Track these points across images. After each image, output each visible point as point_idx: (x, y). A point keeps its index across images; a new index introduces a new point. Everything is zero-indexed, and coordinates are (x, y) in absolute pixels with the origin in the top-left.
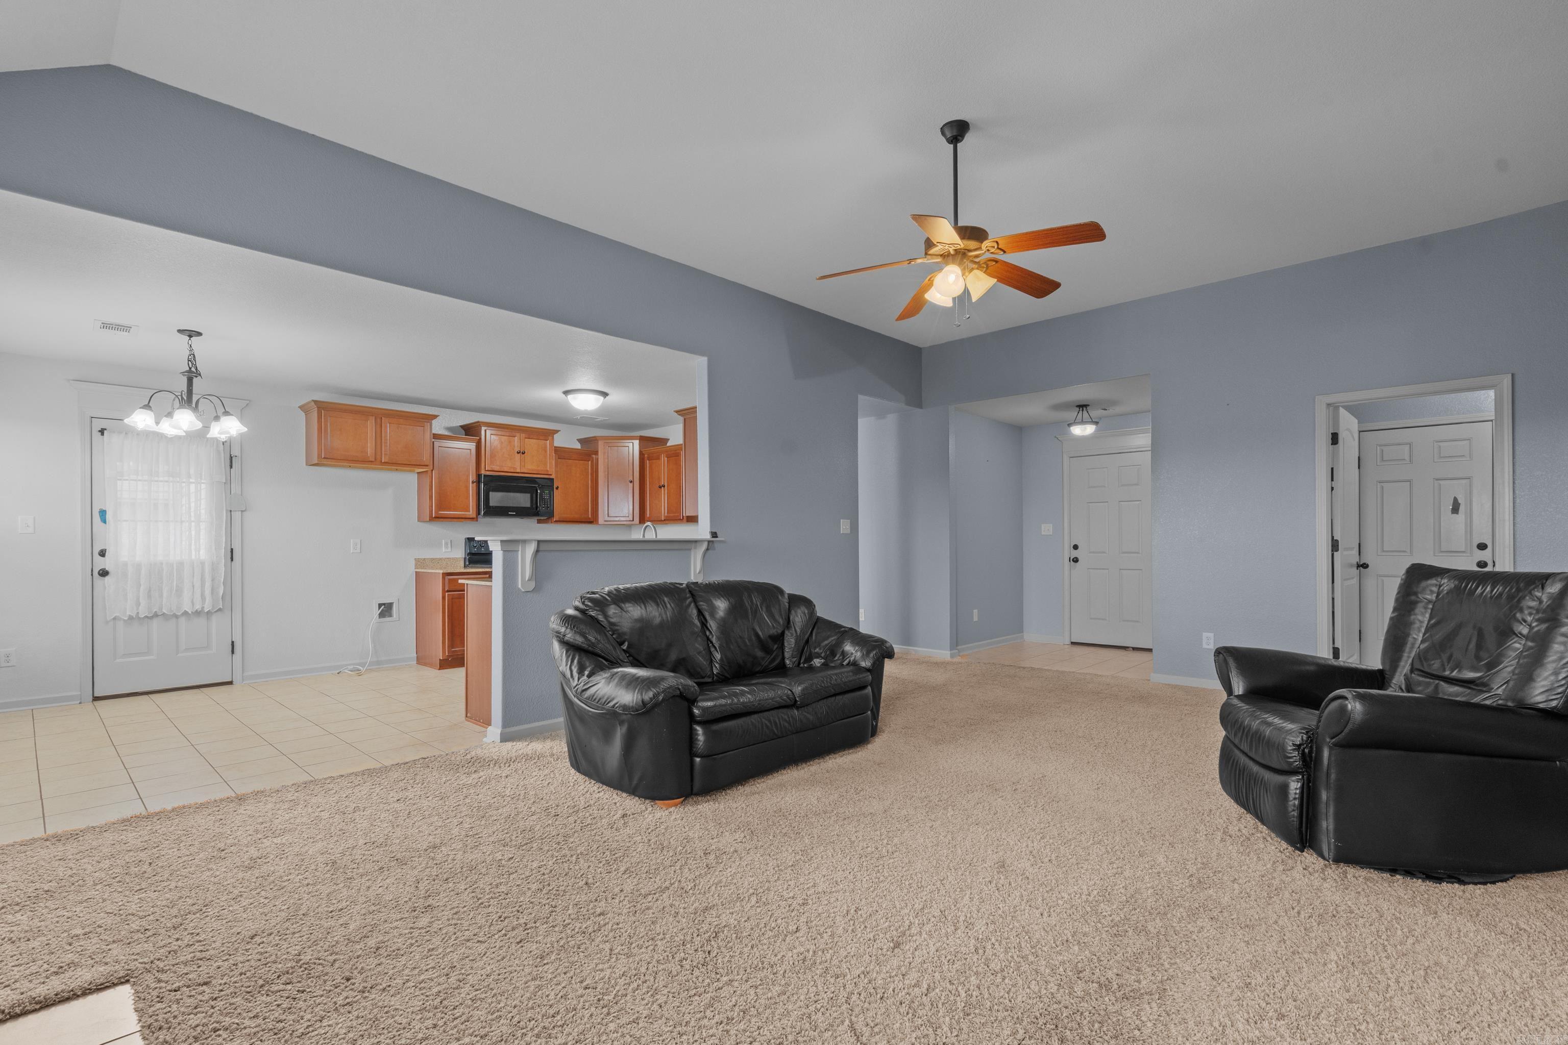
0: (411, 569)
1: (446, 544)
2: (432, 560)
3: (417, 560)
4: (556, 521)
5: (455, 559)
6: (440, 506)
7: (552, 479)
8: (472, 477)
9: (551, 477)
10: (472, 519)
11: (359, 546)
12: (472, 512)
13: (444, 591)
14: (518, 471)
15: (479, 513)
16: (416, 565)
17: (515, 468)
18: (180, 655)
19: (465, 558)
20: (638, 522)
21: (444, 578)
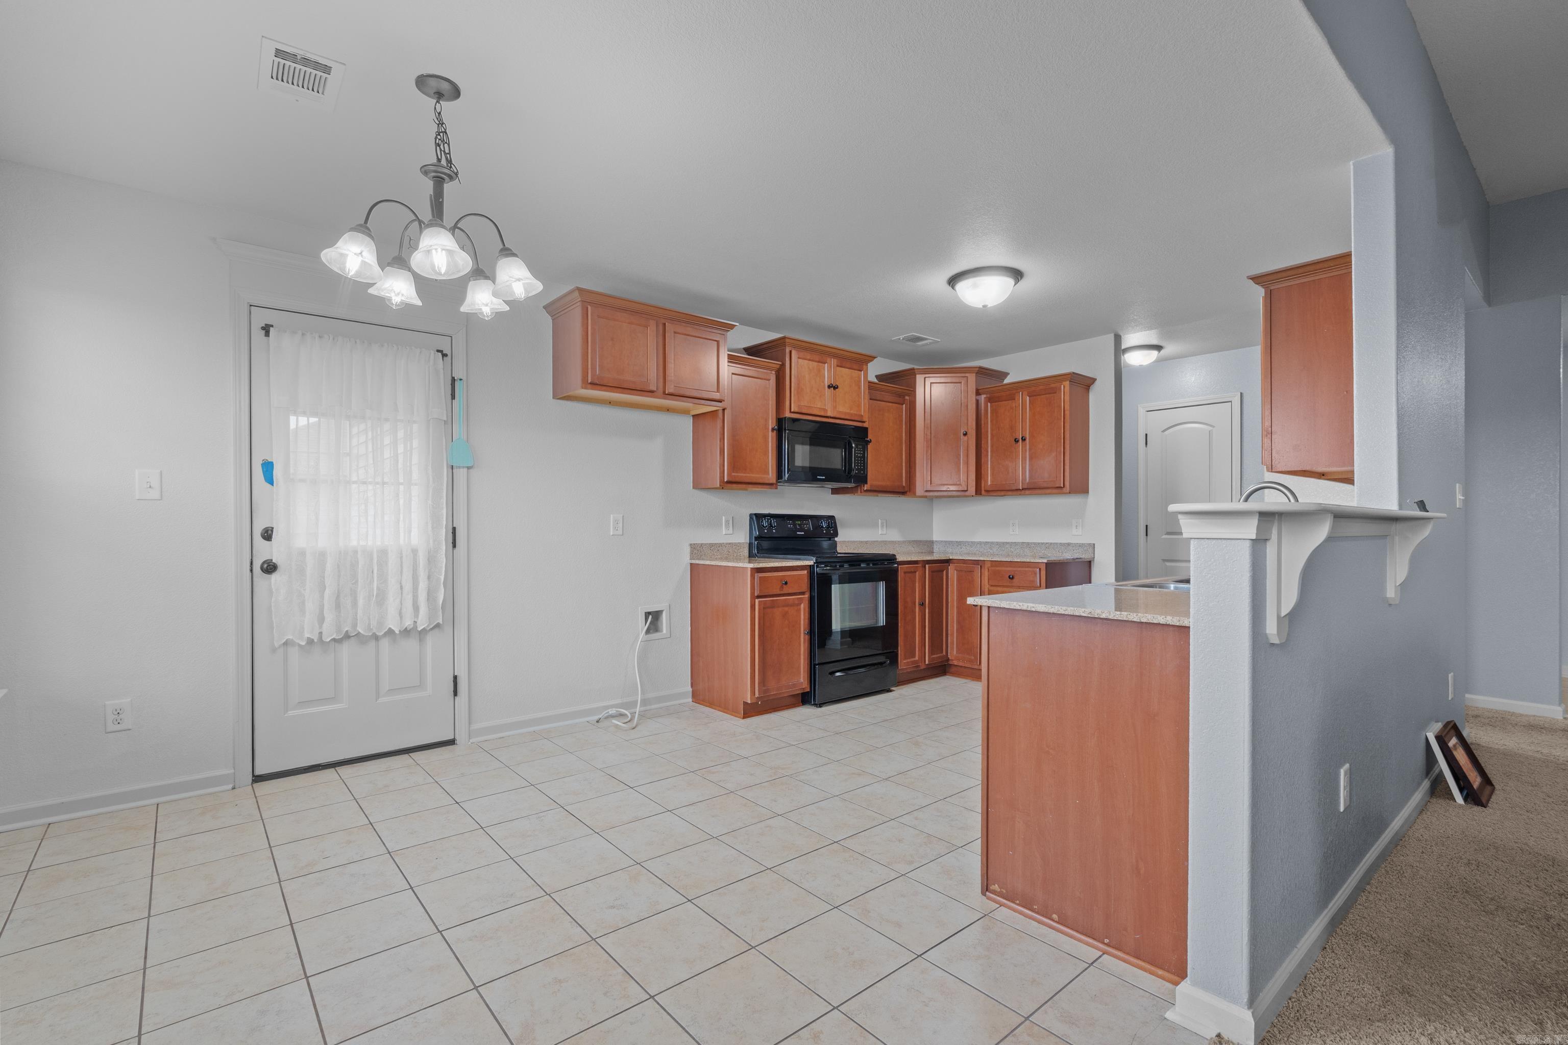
0: (686, 560)
1: (727, 522)
2: (712, 545)
3: (693, 547)
4: (867, 491)
5: (738, 545)
6: (734, 466)
7: (866, 429)
8: (772, 423)
9: (865, 425)
10: (771, 485)
11: (620, 525)
12: (771, 476)
13: (754, 597)
14: (829, 414)
15: (780, 475)
16: (692, 553)
17: (825, 410)
18: (381, 700)
19: (750, 544)
20: (974, 493)
21: (753, 576)
